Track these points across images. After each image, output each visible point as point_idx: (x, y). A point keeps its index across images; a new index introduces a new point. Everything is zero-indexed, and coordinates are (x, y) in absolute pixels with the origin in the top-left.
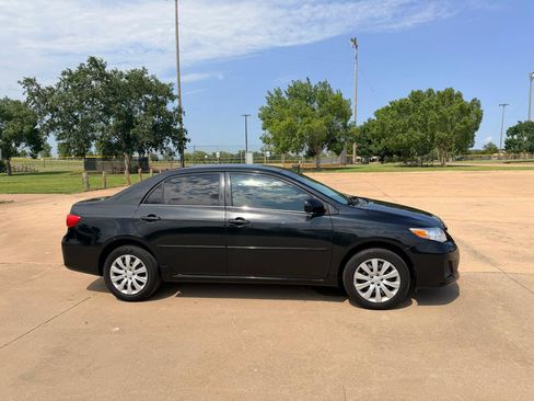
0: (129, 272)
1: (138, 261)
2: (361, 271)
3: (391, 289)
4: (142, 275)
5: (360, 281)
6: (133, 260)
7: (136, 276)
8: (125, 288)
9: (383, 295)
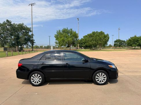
0: (36, 78)
1: (39, 75)
2: (97, 76)
3: (104, 80)
4: (40, 79)
5: (97, 78)
6: (37, 75)
7: (38, 80)
8: (35, 83)
9: (103, 81)
